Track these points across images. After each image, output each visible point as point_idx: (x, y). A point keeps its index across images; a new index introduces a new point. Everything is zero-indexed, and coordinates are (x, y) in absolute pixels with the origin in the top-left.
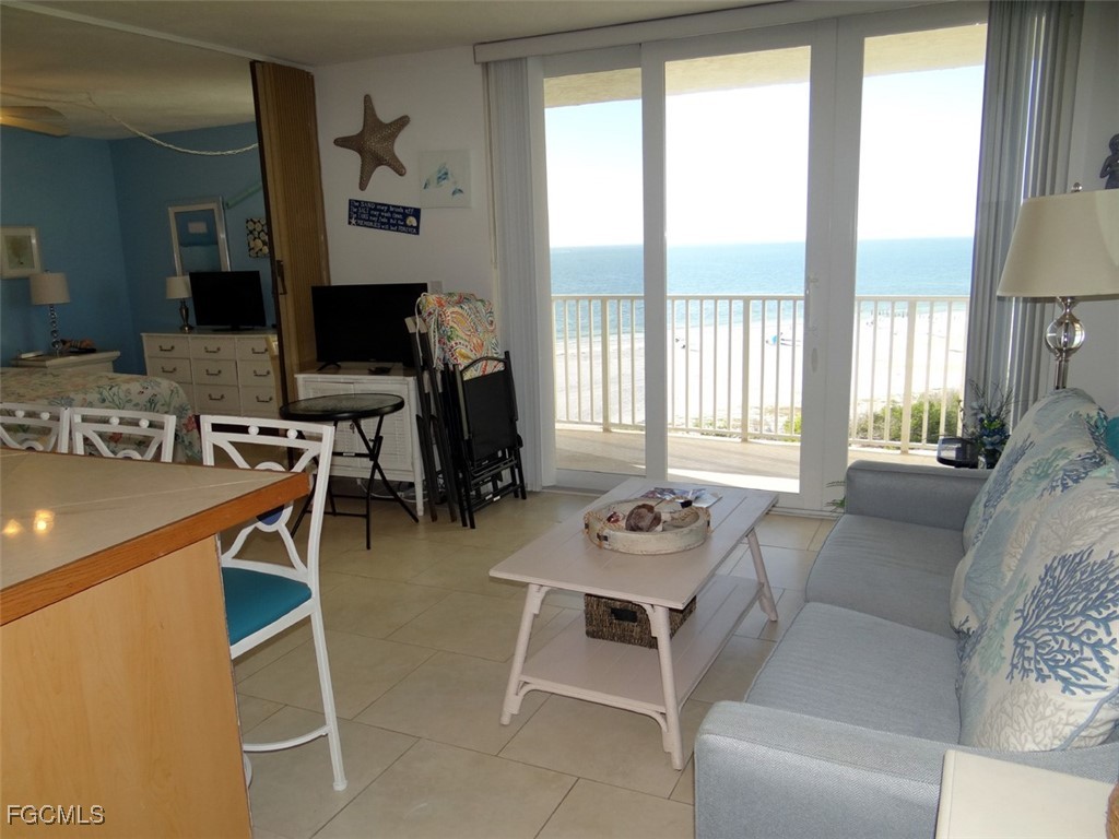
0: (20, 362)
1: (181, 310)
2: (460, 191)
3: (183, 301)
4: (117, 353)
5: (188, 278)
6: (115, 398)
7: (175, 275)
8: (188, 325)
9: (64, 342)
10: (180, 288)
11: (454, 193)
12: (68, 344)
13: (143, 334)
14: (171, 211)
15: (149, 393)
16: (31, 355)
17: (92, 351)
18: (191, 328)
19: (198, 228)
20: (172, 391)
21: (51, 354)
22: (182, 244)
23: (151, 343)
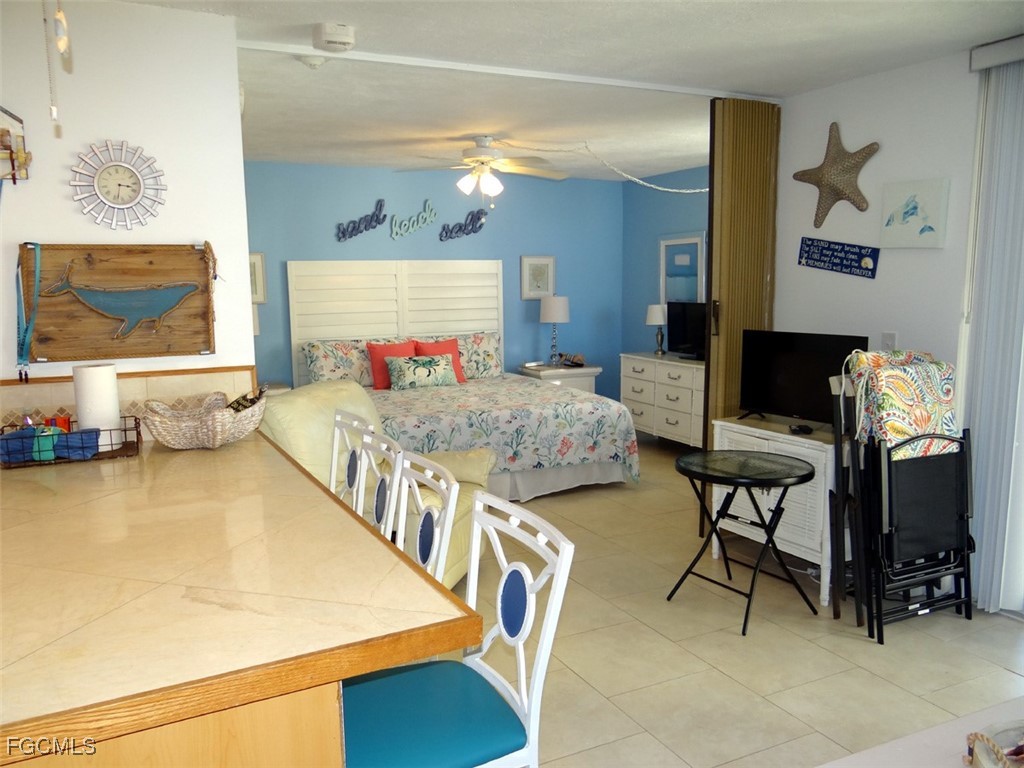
0: (525, 370)
1: (657, 335)
2: (931, 229)
3: (660, 328)
4: (600, 370)
5: (666, 306)
6: (568, 415)
7: (658, 303)
8: (662, 350)
9: (561, 355)
10: (658, 316)
11: (922, 231)
12: (564, 358)
13: (621, 355)
14: (663, 244)
15: (599, 414)
16: (533, 364)
17: (580, 365)
18: (664, 353)
19: (683, 260)
20: (620, 415)
21: (549, 365)
22: (669, 275)
23: (628, 363)
